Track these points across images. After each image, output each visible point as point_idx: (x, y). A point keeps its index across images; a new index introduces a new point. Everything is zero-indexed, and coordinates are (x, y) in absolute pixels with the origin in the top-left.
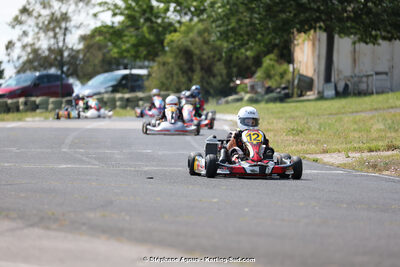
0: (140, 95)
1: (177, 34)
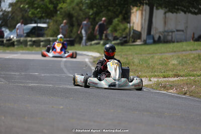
0: (42, 39)
1: (65, 4)
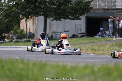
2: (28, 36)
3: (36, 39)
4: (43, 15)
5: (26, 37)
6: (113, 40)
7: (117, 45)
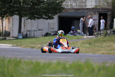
2: (4, 34)
3: (11, 37)
4: (18, 14)
5: (2, 35)
6: (84, 38)
7: (87, 42)
